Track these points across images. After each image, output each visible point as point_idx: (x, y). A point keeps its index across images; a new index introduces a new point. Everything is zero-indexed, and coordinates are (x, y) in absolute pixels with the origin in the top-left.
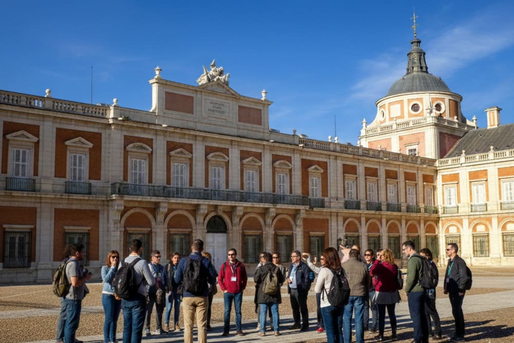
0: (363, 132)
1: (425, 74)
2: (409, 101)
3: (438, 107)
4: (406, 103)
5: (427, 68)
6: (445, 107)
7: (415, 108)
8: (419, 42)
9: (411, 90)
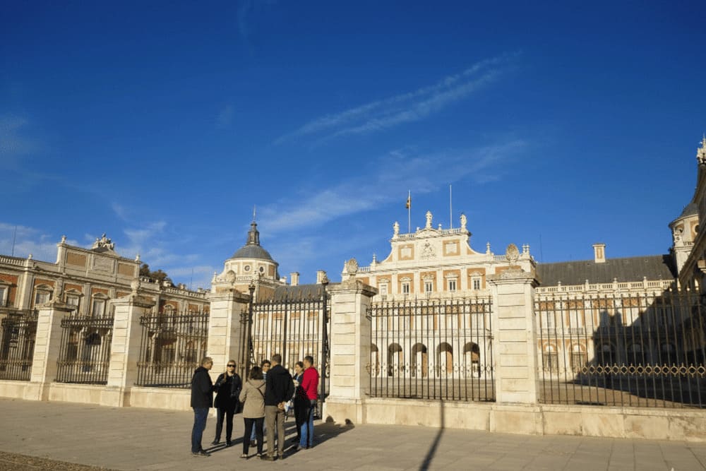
0: (213, 281)
1: (258, 247)
2: (244, 263)
3: (262, 269)
4: (241, 266)
5: (259, 242)
6: (266, 271)
7: (247, 268)
8: (256, 225)
9: (246, 256)
